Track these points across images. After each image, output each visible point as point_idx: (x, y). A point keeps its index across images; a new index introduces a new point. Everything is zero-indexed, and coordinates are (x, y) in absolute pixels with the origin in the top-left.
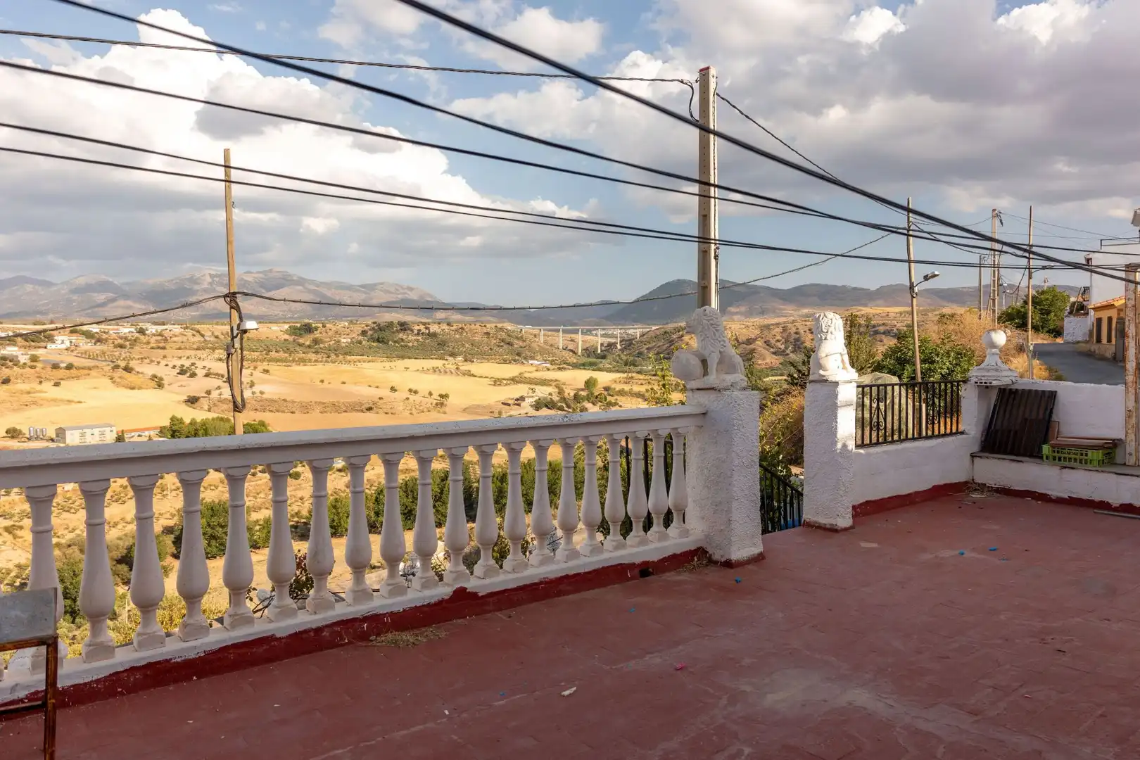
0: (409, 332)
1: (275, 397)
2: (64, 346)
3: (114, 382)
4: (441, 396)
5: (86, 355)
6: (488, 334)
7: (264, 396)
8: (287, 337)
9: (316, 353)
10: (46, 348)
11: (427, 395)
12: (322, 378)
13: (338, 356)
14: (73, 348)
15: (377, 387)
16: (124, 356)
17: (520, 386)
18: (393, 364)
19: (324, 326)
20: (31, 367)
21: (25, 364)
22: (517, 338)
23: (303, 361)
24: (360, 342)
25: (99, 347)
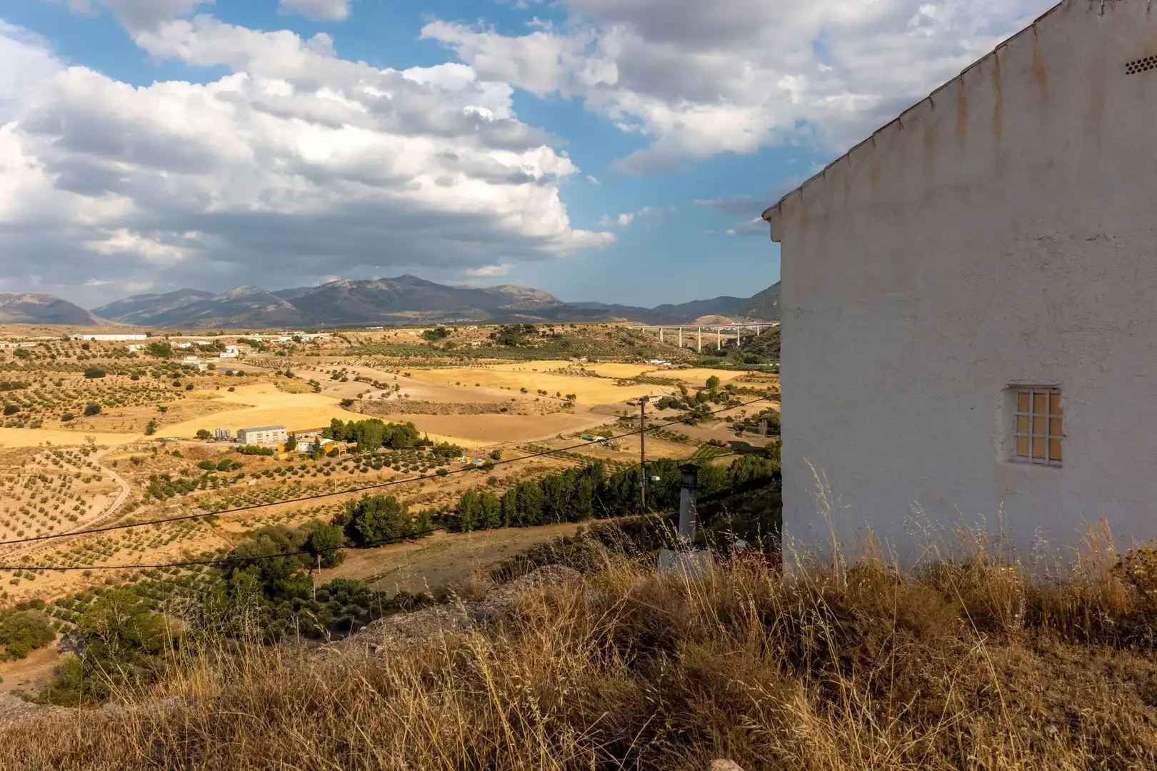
0: (534, 334)
1: (419, 400)
2: (233, 355)
3: (278, 387)
4: (569, 397)
5: (252, 362)
6: (609, 334)
7: (409, 399)
8: (422, 341)
9: (450, 356)
10: (219, 356)
11: (555, 396)
12: (458, 380)
13: (470, 359)
14: (241, 356)
15: (509, 389)
16: (284, 362)
17: (643, 386)
18: (521, 366)
19: (456, 330)
20: (209, 375)
21: (204, 372)
22: (638, 337)
23: (439, 365)
24: (489, 345)
25: (263, 355)
